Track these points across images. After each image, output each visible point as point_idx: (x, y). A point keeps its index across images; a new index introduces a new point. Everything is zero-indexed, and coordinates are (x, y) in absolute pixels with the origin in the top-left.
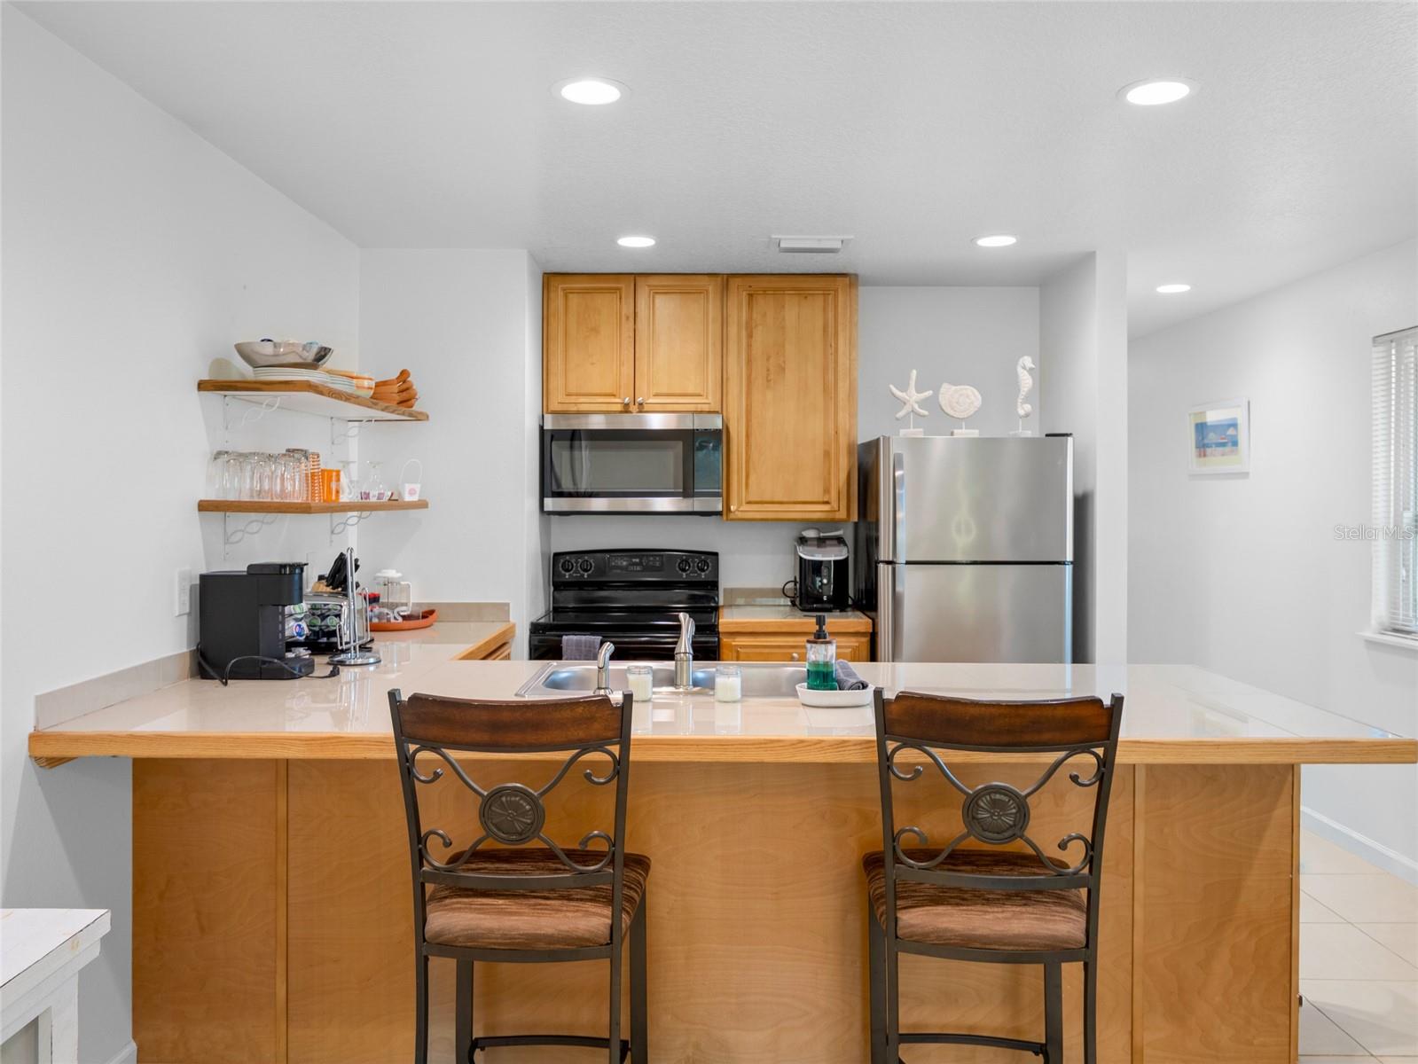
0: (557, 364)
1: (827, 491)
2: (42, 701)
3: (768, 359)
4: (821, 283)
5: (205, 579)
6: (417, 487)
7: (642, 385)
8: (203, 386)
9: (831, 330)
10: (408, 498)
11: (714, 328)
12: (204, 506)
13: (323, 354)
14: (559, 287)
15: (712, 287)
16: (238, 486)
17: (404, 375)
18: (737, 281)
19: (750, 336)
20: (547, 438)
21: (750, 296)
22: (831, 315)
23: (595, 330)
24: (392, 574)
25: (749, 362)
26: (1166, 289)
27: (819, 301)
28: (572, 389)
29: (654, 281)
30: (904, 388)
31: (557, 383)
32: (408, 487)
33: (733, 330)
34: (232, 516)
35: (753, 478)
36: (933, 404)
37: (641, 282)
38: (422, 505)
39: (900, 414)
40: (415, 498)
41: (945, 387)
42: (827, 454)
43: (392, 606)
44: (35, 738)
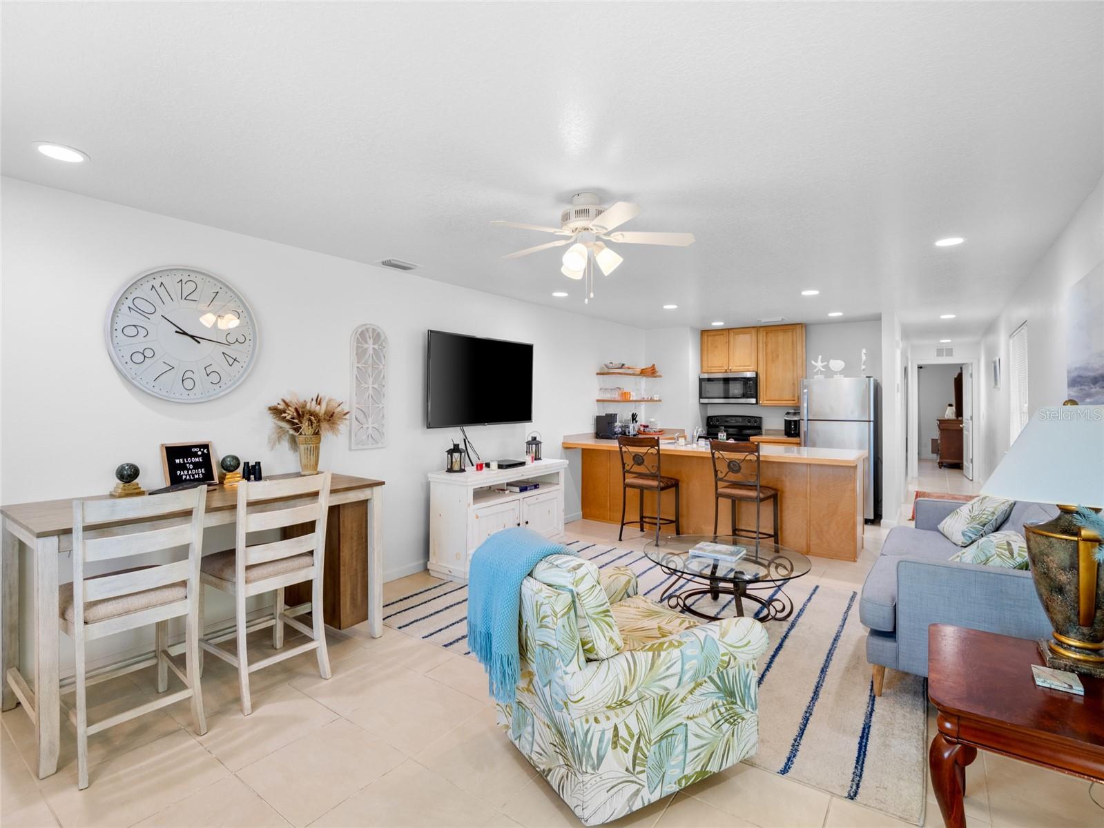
0: (705, 358)
1: (794, 396)
2: (565, 437)
3: (773, 353)
4: (790, 327)
5: (597, 417)
6: (658, 396)
7: (731, 364)
8: (597, 374)
9: (795, 343)
10: (655, 399)
11: (754, 344)
12: (598, 401)
13: (623, 365)
14: (706, 334)
15: (754, 331)
16: (607, 396)
17: (653, 365)
18: (762, 329)
19: (766, 346)
20: (701, 380)
21: (767, 333)
22: (795, 337)
23: (716, 347)
24: (652, 420)
25: (766, 353)
26: (943, 317)
27: (790, 334)
28: (710, 365)
29: (735, 330)
30: (816, 362)
31: (705, 363)
32: (655, 396)
33: (761, 345)
34: (605, 403)
35: (768, 391)
36: (827, 367)
37: (731, 332)
38: (660, 401)
39: (815, 371)
40: (657, 399)
41: (831, 361)
42: (794, 384)
43: (651, 429)
44: (563, 443)
